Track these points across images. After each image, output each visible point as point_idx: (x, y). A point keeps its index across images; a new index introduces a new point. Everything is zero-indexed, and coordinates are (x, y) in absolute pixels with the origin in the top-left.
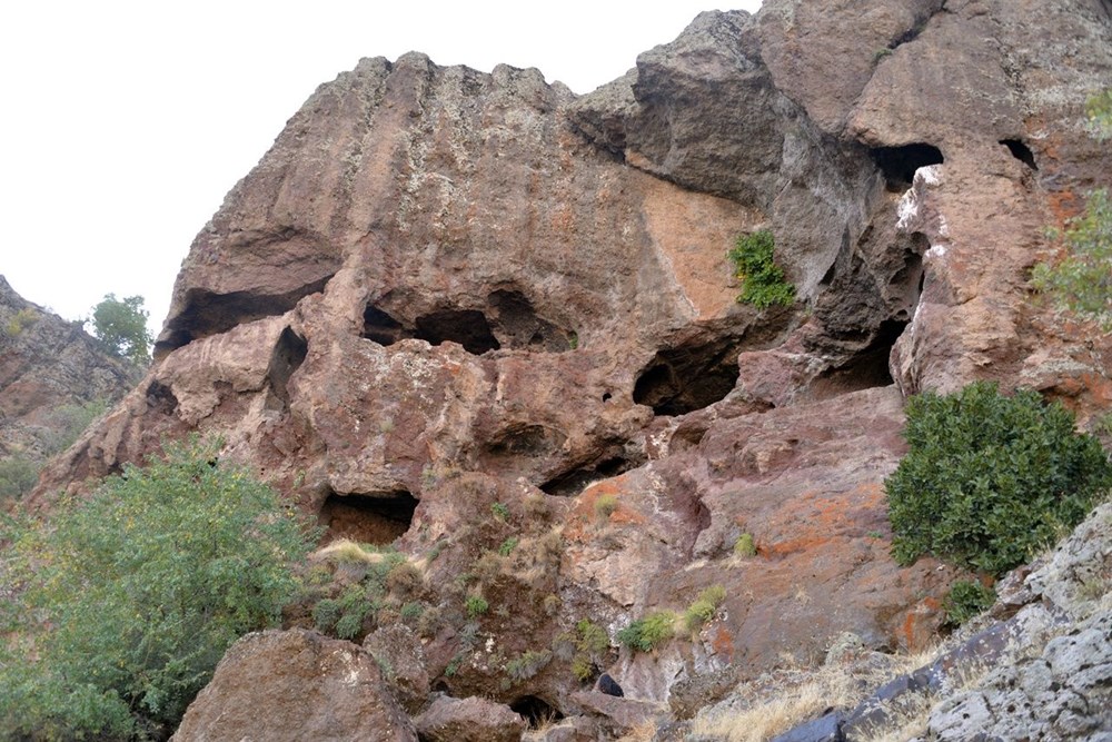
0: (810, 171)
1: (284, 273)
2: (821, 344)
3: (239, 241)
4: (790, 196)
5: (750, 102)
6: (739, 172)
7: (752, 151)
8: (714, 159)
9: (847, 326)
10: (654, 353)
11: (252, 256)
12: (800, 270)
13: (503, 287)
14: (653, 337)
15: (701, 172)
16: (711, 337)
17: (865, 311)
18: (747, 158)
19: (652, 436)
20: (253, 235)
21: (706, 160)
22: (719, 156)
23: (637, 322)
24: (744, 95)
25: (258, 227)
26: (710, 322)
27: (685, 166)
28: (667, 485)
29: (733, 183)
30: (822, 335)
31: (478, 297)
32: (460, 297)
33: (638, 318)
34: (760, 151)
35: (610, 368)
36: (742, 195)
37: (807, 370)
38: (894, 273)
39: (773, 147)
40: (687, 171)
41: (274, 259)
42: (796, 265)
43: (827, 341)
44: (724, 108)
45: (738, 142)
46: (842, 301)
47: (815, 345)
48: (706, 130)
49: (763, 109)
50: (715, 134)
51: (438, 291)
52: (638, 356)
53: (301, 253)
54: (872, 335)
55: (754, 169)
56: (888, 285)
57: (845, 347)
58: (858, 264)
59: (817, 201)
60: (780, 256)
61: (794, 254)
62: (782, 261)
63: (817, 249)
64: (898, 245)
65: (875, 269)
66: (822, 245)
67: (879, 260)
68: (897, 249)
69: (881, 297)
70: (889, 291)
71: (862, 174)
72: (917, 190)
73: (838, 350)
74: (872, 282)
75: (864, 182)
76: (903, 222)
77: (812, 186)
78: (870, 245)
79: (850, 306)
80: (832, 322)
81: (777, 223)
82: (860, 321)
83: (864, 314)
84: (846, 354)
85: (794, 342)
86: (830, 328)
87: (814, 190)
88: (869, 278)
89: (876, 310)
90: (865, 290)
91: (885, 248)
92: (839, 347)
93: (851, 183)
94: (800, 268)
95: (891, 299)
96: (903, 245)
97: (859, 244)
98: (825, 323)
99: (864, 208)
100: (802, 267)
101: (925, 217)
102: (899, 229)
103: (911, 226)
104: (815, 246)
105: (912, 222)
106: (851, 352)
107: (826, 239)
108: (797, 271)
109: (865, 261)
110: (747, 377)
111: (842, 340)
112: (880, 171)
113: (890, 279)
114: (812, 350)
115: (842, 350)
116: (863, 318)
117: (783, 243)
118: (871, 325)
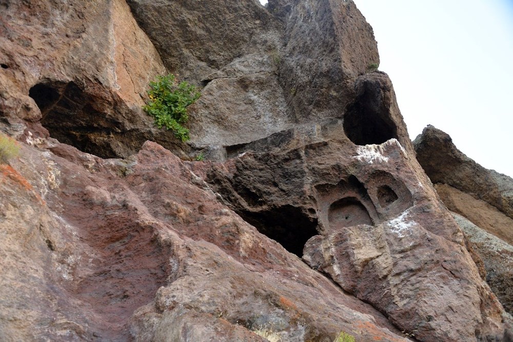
0: (262, 83)
2: (223, 185)
4: (229, 85)
5: (244, 20)
6: (187, 47)
7: (211, 44)
8: (182, 24)
9: (254, 188)
10: (70, 79)
12: (201, 129)
14: (78, 69)
15: (163, 22)
16: (109, 111)
17: (273, 189)
18: (202, 44)
19: (30, 134)
21: (175, 20)
22: (187, 26)
23: (72, 48)
24: (244, 12)
26: (121, 101)
27: (158, 10)
28: (61, 187)
29: (175, 48)
30: (228, 179)
33: (75, 47)
34: (216, 48)
35: (26, 52)
36: (171, 59)
38: (323, 182)
39: (226, 54)
40: (156, 13)
42: (201, 124)
43: (228, 185)
44: (224, 7)
45: (208, 30)
46: (261, 170)
47: (218, 182)
48: (197, 6)
49: (247, 30)
50: (200, 14)
52: (56, 69)
54: (265, 207)
55: (198, 53)
56: (313, 186)
57: (238, 199)
58: (292, 157)
59: (248, 102)
60: (194, 109)
61: (206, 116)
62: (192, 113)
63: (226, 127)
64: (347, 169)
65: (310, 170)
66: (232, 127)
67: (319, 166)
68: (344, 170)
69: (303, 189)
70: (312, 190)
71: (327, 112)
72: (385, 148)
73: (231, 197)
74: (299, 175)
75: (324, 117)
76: (363, 159)
77: (253, 92)
78: (315, 153)
79: (265, 177)
80: (245, 177)
81: (211, 90)
82: (265, 192)
83: (271, 190)
84: (234, 205)
85: (200, 166)
86: (238, 179)
87: (252, 95)
88: (299, 171)
89: (286, 194)
90: (285, 176)
91: (333, 163)
92: (233, 196)
93: (311, 110)
94: (202, 128)
95: (309, 196)
96: (352, 171)
97: (307, 147)
98: (237, 173)
99: (319, 130)
100: (204, 128)
101: (399, 168)
102: (357, 161)
103: (379, 166)
104: (227, 124)
105: (381, 164)
106: (240, 206)
107: (238, 127)
108: (198, 127)
109: (302, 160)
110: (144, 160)
111: (239, 194)
112: (343, 120)
113: (318, 184)
114: (212, 183)
115: (234, 200)
116: (269, 192)
117: (205, 104)
118: (272, 201)
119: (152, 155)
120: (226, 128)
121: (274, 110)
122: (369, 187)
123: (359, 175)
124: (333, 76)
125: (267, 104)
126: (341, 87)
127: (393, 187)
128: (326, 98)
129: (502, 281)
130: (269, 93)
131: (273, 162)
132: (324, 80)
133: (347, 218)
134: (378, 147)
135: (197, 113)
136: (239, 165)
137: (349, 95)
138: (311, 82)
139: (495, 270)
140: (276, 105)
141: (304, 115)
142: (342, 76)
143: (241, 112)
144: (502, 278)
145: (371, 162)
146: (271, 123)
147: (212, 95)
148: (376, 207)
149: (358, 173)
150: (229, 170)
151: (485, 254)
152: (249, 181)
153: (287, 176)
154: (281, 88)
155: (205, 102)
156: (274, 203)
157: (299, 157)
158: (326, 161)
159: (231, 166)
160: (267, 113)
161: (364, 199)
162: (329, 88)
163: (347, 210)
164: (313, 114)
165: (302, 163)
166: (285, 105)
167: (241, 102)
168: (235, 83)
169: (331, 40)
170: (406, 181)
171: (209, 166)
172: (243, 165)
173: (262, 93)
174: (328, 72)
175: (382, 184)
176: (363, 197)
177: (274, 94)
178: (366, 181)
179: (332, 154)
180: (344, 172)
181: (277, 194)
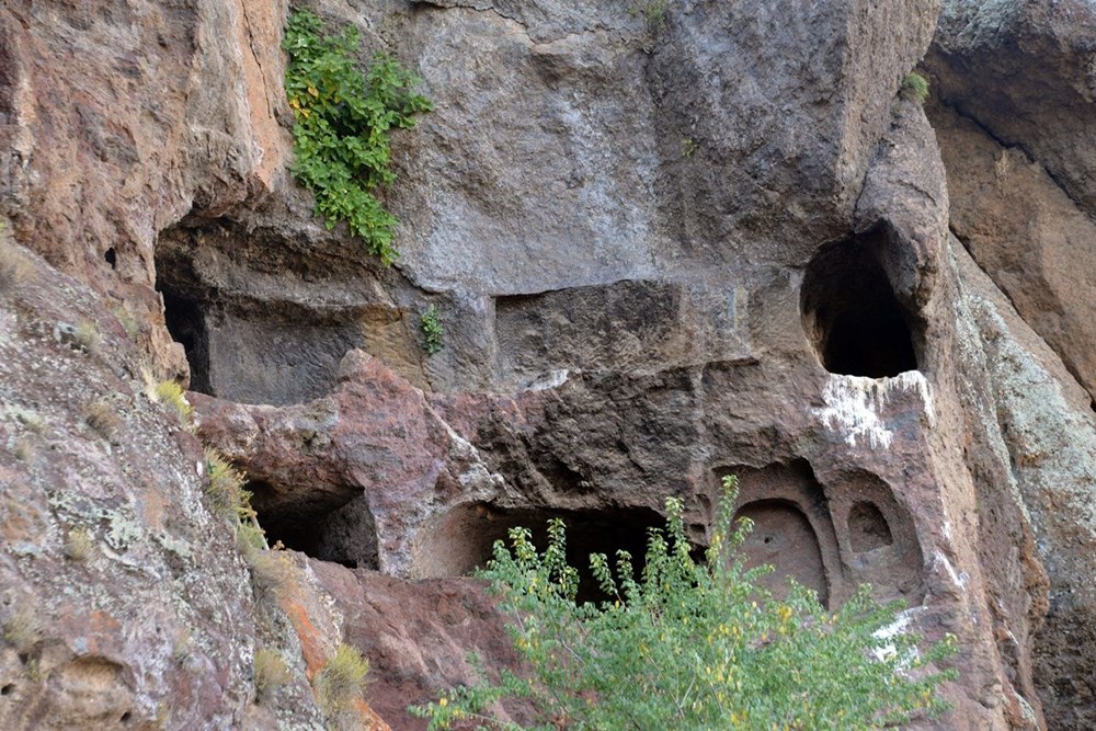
2: (513, 454)
9: (578, 460)
10: (189, 201)
12: (422, 204)
17: (618, 459)
30: (523, 439)
37: (463, 478)
38: (733, 462)
42: (421, 189)
43: (519, 453)
46: (597, 413)
47: (502, 447)
56: (709, 470)
57: (537, 485)
58: (671, 383)
59: (552, 127)
60: (408, 148)
61: (440, 170)
62: (403, 159)
63: (487, 204)
64: (793, 442)
65: (708, 428)
66: (503, 207)
67: (729, 422)
68: (786, 443)
69: (686, 476)
70: (706, 480)
71: (768, 245)
72: (890, 396)
73: (522, 480)
74: (682, 437)
75: (760, 260)
76: (834, 421)
77: (570, 96)
78: (726, 384)
79: (602, 431)
80: (560, 435)
81: (462, 95)
82: (597, 468)
83: (612, 463)
84: (526, 496)
85: (466, 409)
86: (545, 439)
87: (566, 105)
88: (683, 428)
89: (645, 478)
90: (648, 430)
91: (764, 421)
92: (528, 477)
93: (729, 232)
94: (424, 202)
95: (699, 496)
96: (804, 450)
97: (710, 365)
98: (545, 425)
99: (742, 307)
100: (429, 204)
101: (911, 472)
102: (820, 425)
103: (868, 456)
104: (491, 199)
105: (873, 452)
106: (540, 500)
107: (519, 208)
108: (413, 200)
109: (694, 397)
110: (351, 407)
111: (540, 470)
112: (803, 273)
113: (721, 463)
114: (488, 450)
115: (528, 485)
116: (606, 468)
117: (442, 138)
118: (611, 490)
119: (370, 396)
120: (487, 208)
121: (622, 172)
122: (834, 497)
123: (819, 460)
124: (807, 173)
125: (605, 148)
126: (819, 207)
127: (887, 513)
128: (774, 215)
129: (1080, 624)
130: (613, 111)
131: (626, 394)
132: (783, 174)
133: (767, 541)
134: (875, 388)
135: (416, 157)
136: (553, 407)
137: (834, 227)
138: (743, 154)
139: (1073, 591)
140: (629, 158)
141: (707, 234)
142: (830, 185)
143: (528, 157)
144: (1082, 618)
145: (851, 440)
146: (610, 212)
147: (463, 109)
148: (841, 546)
149: (816, 457)
150: (527, 418)
151: (1064, 534)
152: (569, 445)
153: (654, 431)
154: (650, 99)
155: (442, 133)
156: (615, 496)
157: (687, 387)
158: (748, 413)
159: (533, 409)
160: (602, 176)
161: (816, 512)
162: (788, 194)
163: (773, 518)
164: (733, 243)
165: (692, 405)
166: (655, 162)
167: (532, 122)
168: (523, 62)
169: (827, 80)
170: (918, 519)
171: (485, 408)
172: (559, 406)
173: (595, 105)
174: (798, 158)
175: (864, 498)
176: (815, 505)
177: (629, 121)
178: (830, 483)
179: (766, 393)
180: (786, 447)
181: (623, 474)
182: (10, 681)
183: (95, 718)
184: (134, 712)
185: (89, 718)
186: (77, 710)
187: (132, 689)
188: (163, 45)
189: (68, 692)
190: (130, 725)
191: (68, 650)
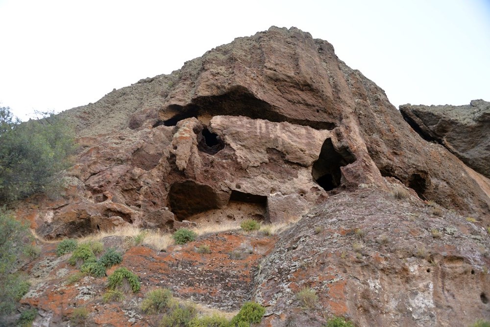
1: (293, 107)
3: (272, 76)
11: (275, 88)
13: (421, 174)
20: (284, 77)
25: (289, 75)
31: (406, 173)
32: (397, 168)
41: (290, 97)
51: (390, 160)
53: (310, 102)
182: (428, 268)
183: (462, 274)
184: (474, 270)
185: (460, 274)
186: (455, 273)
187: (470, 264)
188: (484, 214)
189: (448, 268)
190: (476, 274)
191: (441, 255)
